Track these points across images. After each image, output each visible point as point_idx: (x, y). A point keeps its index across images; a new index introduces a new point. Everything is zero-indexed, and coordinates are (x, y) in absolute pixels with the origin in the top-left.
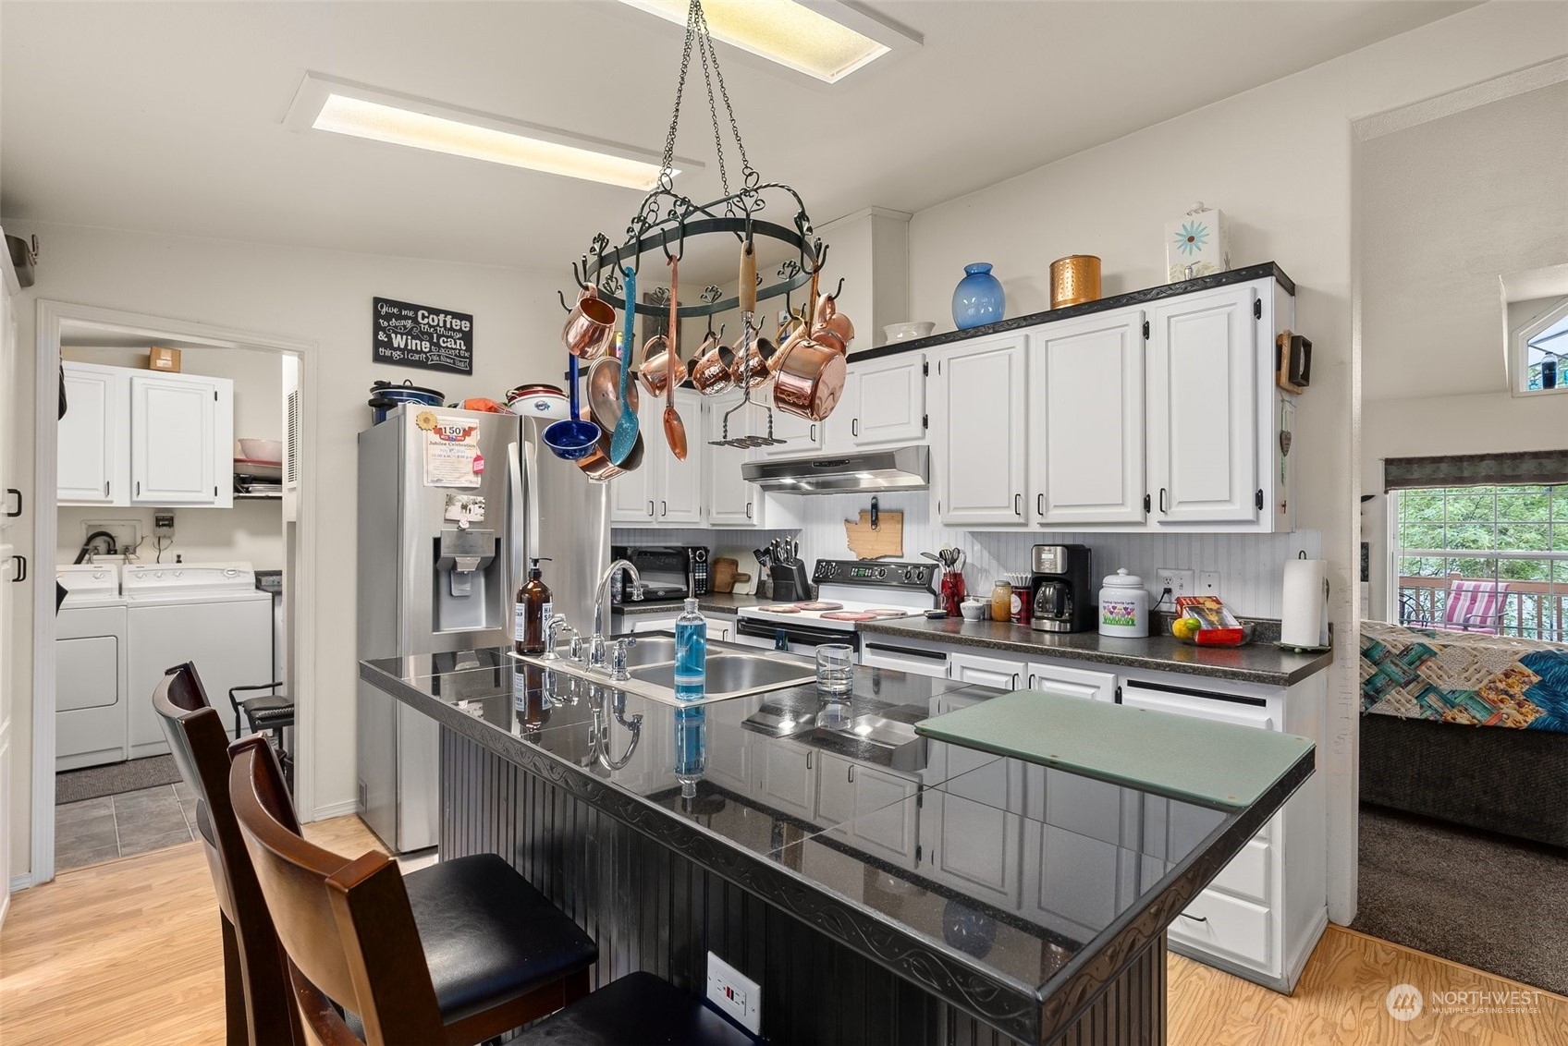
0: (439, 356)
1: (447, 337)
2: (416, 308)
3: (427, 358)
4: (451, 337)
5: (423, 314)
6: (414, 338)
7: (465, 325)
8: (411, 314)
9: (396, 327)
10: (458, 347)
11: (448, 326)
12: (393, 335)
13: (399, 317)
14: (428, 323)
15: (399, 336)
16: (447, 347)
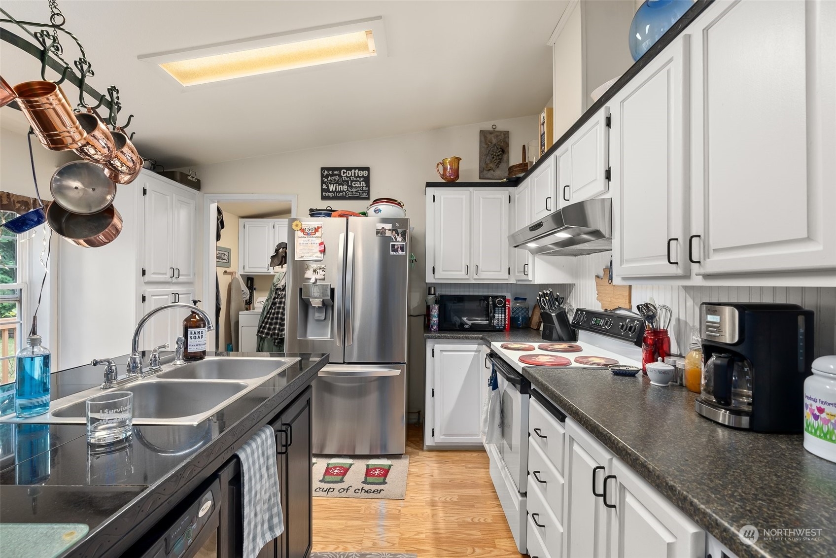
0: (352, 192)
1: (356, 181)
2: (340, 169)
3: (346, 194)
4: (358, 181)
5: (344, 171)
6: (339, 185)
7: (365, 173)
8: (338, 172)
9: (331, 181)
10: (362, 186)
11: (357, 175)
12: (330, 185)
13: (333, 175)
14: (346, 176)
15: (332, 185)
16: (356, 187)
